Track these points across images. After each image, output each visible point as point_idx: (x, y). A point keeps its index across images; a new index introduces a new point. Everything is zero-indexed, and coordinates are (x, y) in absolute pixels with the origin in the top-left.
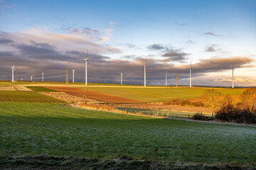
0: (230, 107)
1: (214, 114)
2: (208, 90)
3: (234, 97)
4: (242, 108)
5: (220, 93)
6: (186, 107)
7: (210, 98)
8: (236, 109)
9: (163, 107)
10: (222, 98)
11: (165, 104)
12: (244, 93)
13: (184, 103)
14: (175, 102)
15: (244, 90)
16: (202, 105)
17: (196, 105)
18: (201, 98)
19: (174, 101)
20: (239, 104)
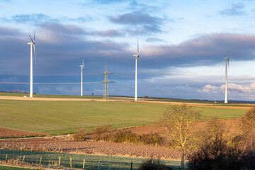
0: (219, 146)
1: (186, 161)
2: (174, 108)
3: (228, 123)
4: (243, 147)
5: (198, 114)
6: (126, 144)
7: (179, 127)
8: (231, 150)
9: (73, 145)
10: (202, 126)
11: (77, 139)
12: (249, 115)
13: (121, 136)
14: (101, 134)
15: (248, 108)
16: (161, 141)
17: (148, 140)
18: (159, 124)
19: (99, 132)
20: (237, 139)
